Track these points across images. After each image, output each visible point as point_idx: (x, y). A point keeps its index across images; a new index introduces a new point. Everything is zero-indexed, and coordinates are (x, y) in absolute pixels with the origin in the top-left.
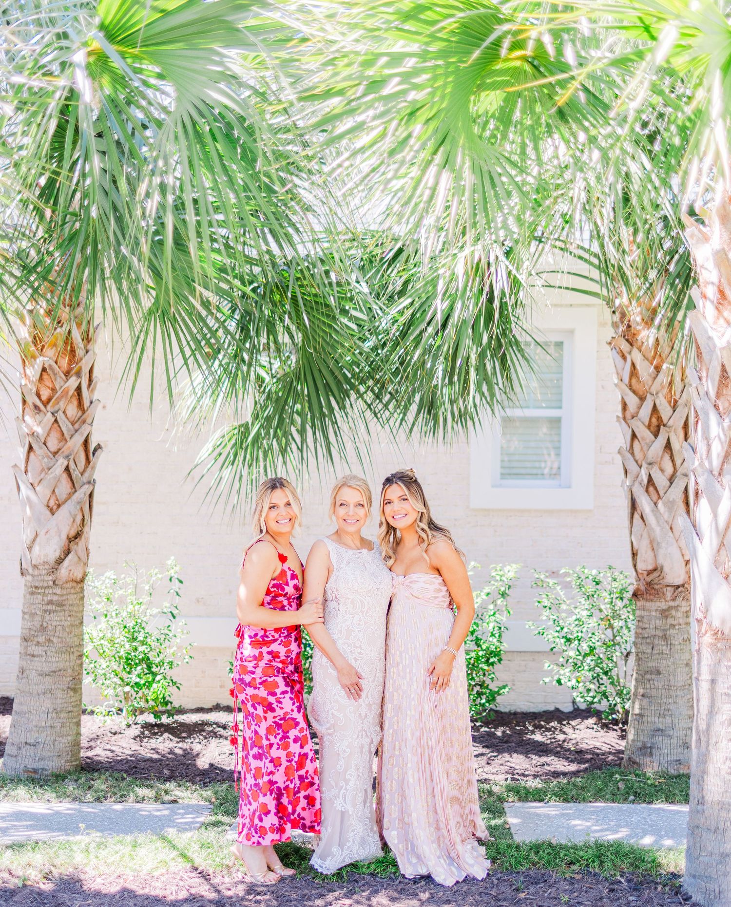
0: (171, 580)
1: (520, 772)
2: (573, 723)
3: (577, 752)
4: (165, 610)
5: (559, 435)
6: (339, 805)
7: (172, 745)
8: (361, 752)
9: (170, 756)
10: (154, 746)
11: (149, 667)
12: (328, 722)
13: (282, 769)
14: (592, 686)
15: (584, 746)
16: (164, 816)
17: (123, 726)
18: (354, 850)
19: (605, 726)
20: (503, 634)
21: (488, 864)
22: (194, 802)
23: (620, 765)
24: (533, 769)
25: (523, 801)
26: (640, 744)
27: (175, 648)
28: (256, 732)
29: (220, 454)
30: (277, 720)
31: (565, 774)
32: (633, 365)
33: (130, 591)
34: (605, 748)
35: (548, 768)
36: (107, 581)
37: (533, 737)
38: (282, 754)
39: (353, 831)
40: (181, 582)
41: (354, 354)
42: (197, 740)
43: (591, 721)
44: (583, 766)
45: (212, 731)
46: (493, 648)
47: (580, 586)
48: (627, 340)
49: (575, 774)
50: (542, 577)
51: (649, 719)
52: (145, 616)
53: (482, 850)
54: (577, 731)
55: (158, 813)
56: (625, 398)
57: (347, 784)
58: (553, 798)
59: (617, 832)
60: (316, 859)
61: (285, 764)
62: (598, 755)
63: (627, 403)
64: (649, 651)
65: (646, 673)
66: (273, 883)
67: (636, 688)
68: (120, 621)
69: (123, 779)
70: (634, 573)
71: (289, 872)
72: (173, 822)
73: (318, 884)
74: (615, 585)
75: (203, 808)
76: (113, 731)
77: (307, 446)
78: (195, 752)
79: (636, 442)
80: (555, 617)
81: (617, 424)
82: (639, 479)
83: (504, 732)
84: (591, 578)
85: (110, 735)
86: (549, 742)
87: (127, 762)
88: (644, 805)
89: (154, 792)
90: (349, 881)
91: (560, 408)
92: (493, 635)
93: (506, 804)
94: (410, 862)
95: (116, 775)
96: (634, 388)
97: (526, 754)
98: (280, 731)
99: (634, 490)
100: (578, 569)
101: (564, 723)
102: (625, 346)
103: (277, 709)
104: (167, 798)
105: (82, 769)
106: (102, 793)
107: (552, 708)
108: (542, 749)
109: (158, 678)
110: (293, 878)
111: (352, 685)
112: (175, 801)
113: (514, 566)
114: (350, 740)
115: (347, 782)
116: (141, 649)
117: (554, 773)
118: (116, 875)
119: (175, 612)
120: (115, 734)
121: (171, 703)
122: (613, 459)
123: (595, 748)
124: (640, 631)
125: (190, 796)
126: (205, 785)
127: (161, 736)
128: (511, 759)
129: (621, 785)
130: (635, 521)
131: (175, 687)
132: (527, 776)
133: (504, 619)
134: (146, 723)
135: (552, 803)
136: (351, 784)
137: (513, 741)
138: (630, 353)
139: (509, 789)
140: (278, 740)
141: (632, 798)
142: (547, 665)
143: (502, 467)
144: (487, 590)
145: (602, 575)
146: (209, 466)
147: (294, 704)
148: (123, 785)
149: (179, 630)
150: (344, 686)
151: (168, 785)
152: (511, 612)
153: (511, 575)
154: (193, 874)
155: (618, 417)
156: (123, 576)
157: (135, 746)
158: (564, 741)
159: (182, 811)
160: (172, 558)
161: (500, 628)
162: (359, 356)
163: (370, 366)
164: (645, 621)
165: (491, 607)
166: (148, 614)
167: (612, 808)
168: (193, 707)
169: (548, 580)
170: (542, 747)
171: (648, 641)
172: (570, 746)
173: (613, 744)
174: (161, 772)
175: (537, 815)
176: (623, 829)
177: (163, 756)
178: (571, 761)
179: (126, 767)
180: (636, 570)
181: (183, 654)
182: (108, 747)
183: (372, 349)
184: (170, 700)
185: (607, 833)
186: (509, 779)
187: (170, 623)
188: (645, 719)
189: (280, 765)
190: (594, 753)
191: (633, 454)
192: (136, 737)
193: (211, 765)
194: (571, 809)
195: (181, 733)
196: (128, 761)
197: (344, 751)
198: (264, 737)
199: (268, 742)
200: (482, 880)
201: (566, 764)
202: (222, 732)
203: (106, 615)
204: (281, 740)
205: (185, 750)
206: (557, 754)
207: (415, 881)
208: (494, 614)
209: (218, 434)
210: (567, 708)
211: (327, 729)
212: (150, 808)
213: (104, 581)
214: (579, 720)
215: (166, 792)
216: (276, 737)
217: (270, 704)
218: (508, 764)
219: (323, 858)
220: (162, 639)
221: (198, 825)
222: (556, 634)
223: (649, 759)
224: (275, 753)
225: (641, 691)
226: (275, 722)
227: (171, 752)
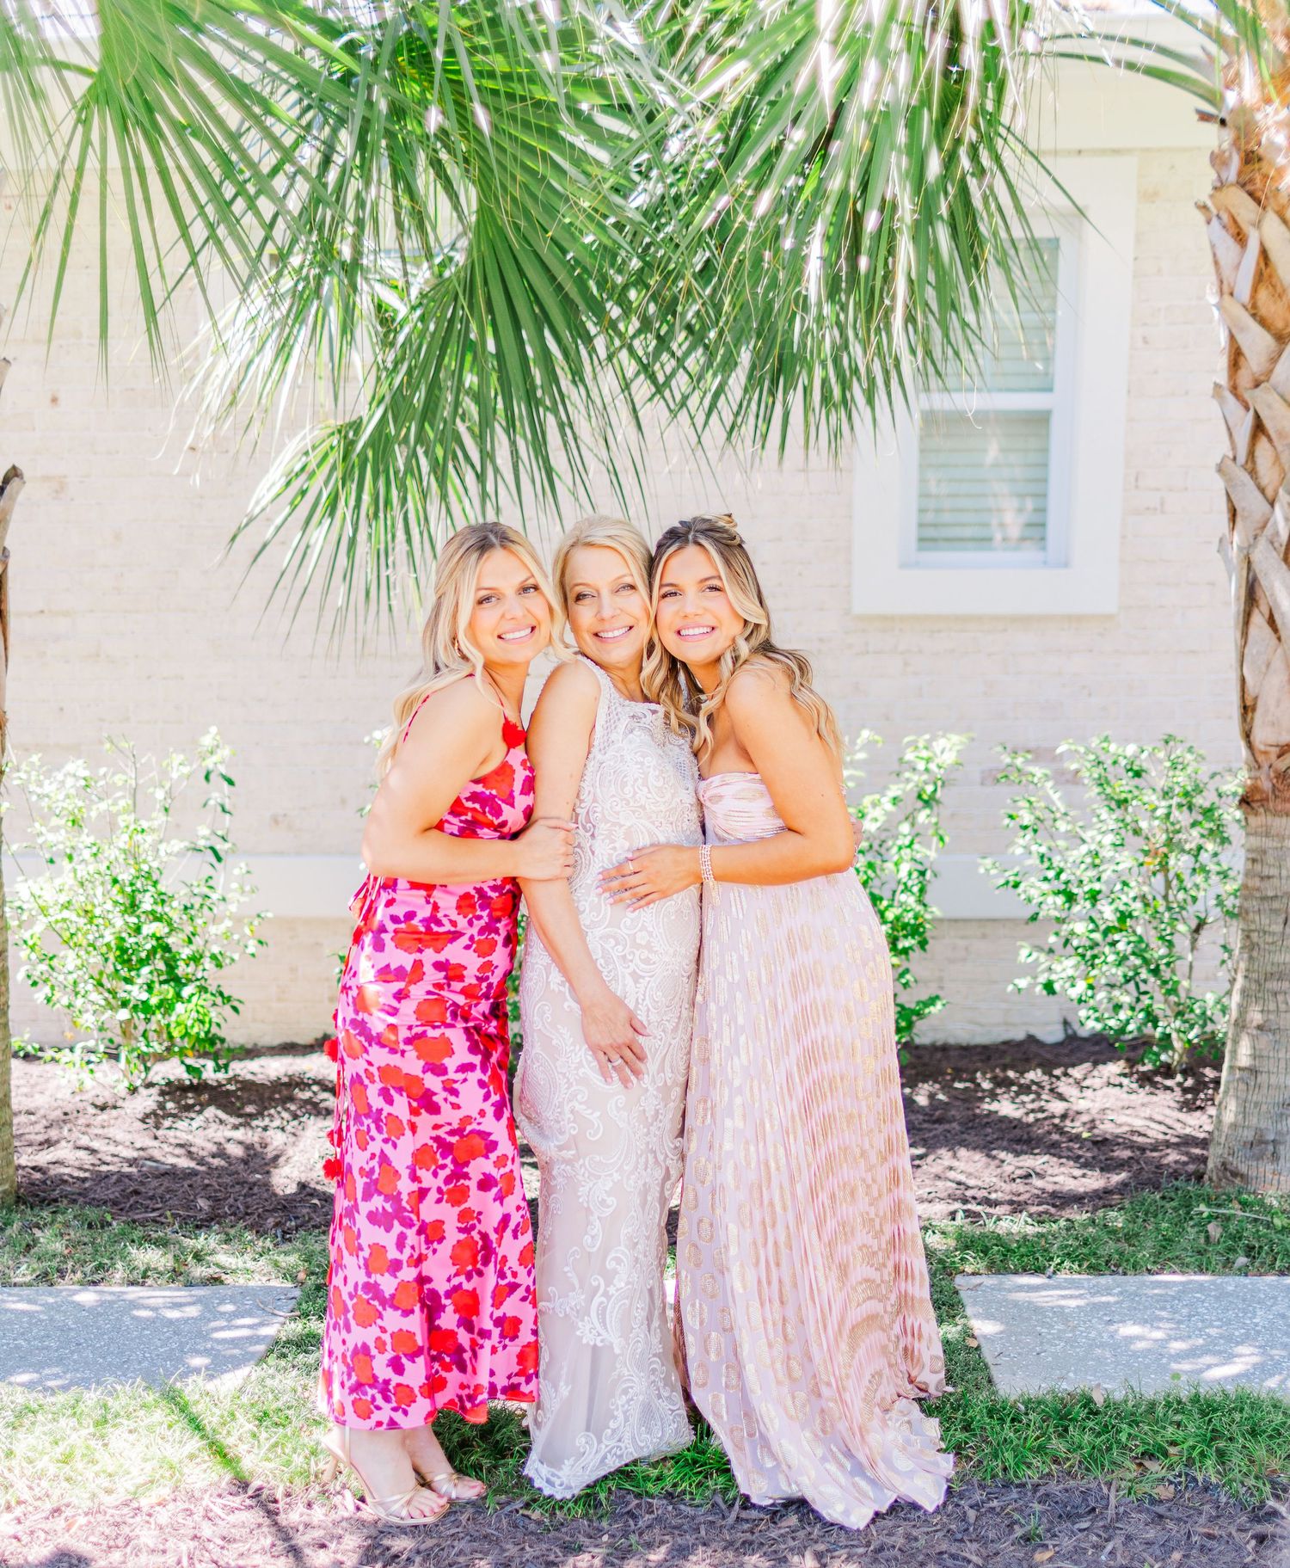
0: (207, 778)
1: (980, 1194)
2: (1077, 1072)
3: (1095, 1143)
4: (202, 843)
5: (1045, 451)
6: (588, 1332)
7: (221, 1133)
8: (644, 1203)
9: (216, 1162)
10: (184, 1137)
11: (171, 966)
12: (562, 1133)
13: (445, 1249)
14: (1126, 999)
15: (1106, 1128)
16: (186, 1321)
17: (122, 1089)
18: (627, 1436)
19: (1146, 1080)
20: (929, 888)
21: (947, 1465)
22: (257, 1281)
23: (1199, 1177)
24: (1008, 1187)
25: (998, 1272)
26: (1249, 1135)
27: (228, 923)
28: (384, 1159)
29: (303, 493)
30: (441, 1133)
31: (1078, 1199)
32: (1264, 254)
33: (122, 803)
34: (1155, 1133)
35: (1038, 1183)
36: (70, 781)
37: (994, 1106)
38: (448, 1214)
39: (625, 1392)
40: (231, 782)
41: (603, 227)
42: (277, 1123)
43: (1113, 1069)
44: (1117, 1178)
45: (308, 1101)
46: (909, 918)
47: (1102, 782)
48: (1251, 194)
49: (1101, 1198)
50: (1019, 761)
51: (1273, 1080)
52: (157, 856)
53: (933, 1427)
54: (1088, 1093)
55: (173, 1314)
56: (1240, 338)
57: (609, 1283)
58: (1067, 1264)
59: (1229, 1358)
60: (537, 1465)
61: (453, 1236)
62: (1143, 1149)
63: (1245, 349)
64: (1278, 928)
65: (1269, 976)
66: (430, 1520)
67: (1243, 1010)
68: (103, 868)
69: (105, 1224)
70: (1244, 752)
71: (470, 1489)
72: (205, 1337)
73: (539, 1523)
74: (1181, 778)
75: (277, 1296)
76: (99, 1102)
77: (496, 471)
78: (270, 1153)
79: (1263, 443)
80: (1043, 850)
81: (1215, 404)
82: (1268, 531)
83: (932, 1096)
84: (1123, 762)
85: (92, 1110)
86: (1031, 1118)
87: (119, 1181)
88: (1271, 1279)
89: (170, 1256)
90: (614, 1517)
91: (1050, 390)
92: (907, 889)
93: (959, 1280)
94: (760, 1469)
95: (92, 1213)
96: (1263, 311)
97: (987, 1148)
98: (448, 1161)
99: (1256, 556)
100: (1095, 742)
101: (1057, 1072)
102: (1245, 209)
103: (445, 1107)
104: (199, 1271)
105: (19, 1200)
106: (54, 1264)
107: (1019, 1035)
108: (1019, 1137)
109: (186, 992)
110: (478, 1505)
111: (617, 1048)
112: (215, 1281)
113: (955, 738)
114: (616, 1177)
115: (609, 1277)
116: (149, 928)
117: (1054, 1195)
118: (48, 1506)
119: (221, 847)
120: (103, 1108)
121: (223, 1041)
122: (1162, 504)
123: (1133, 1132)
124: (1257, 882)
125: (251, 1265)
126: (286, 1236)
127: (200, 1112)
128: (955, 1163)
129: (1214, 1229)
130: (1253, 630)
131: (228, 1008)
132: (995, 1204)
133: (932, 854)
134: (169, 1084)
135: (1062, 1276)
136: (620, 1283)
137: (953, 1119)
138: (1258, 225)
139: (967, 1244)
140: (440, 1182)
141: (1242, 1260)
142: (1024, 952)
143: (921, 525)
144: (895, 790)
145: (1144, 756)
146: (279, 521)
147: (487, 1097)
148: (103, 1238)
149: (234, 885)
150: (595, 1048)
151: (201, 1241)
152: (947, 839)
153: (949, 758)
154: (236, 1501)
155: (1217, 386)
156: (102, 771)
157: (144, 1140)
158: (1064, 1117)
159: (229, 1308)
160: (214, 730)
161: (923, 873)
162: (614, 233)
163: (641, 257)
164: (1271, 860)
165: (905, 828)
166: (162, 853)
167: (1201, 1287)
168: (276, 1042)
169: (1032, 769)
170: (1018, 1132)
171: (1276, 905)
172: (1076, 1127)
173: (1169, 1122)
174: (189, 1205)
175: (1037, 1310)
176: (1241, 1349)
177: (201, 1162)
178: (1085, 1165)
179: (113, 1193)
180: (1250, 745)
181: (244, 935)
182: (84, 1141)
183: (645, 214)
184: (221, 1034)
185: (1208, 1359)
186: (960, 1215)
187: (211, 871)
188: (1262, 1078)
189: (441, 1240)
190: (1132, 1146)
191: (1253, 473)
192: (147, 1116)
193: (303, 1186)
194: (1108, 1291)
195: (242, 1107)
196: (122, 1177)
197: (603, 1202)
198: (405, 1173)
199: (415, 1187)
200: (937, 1511)
201: (1078, 1172)
202: (330, 1101)
203: (70, 857)
204: (447, 1181)
205: (248, 1147)
206: (1053, 1149)
207: (775, 1513)
208: (912, 843)
209: (293, 446)
210: (1052, 1034)
211: (560, 1148)
212: (159, 1299)
213: (63, 782)
214: (1087, 1066)
215: (198, 1257)
216: (435, 1174)
217: (429, 1094)
218: (952, 1175)
219: (553, 1461)
220: (197, 906)
221: (261, 1348)
222: (1045, 886)
223: (1270, 1167)
224: (430, 1211)
225: (1256, 1017)
226: (437, 1139)
227: (221, 1153)
